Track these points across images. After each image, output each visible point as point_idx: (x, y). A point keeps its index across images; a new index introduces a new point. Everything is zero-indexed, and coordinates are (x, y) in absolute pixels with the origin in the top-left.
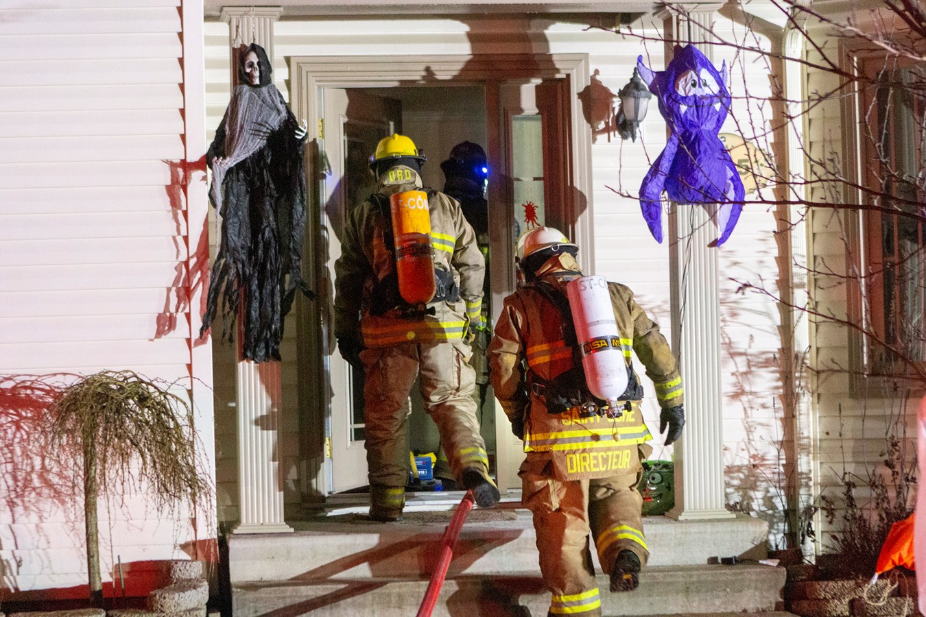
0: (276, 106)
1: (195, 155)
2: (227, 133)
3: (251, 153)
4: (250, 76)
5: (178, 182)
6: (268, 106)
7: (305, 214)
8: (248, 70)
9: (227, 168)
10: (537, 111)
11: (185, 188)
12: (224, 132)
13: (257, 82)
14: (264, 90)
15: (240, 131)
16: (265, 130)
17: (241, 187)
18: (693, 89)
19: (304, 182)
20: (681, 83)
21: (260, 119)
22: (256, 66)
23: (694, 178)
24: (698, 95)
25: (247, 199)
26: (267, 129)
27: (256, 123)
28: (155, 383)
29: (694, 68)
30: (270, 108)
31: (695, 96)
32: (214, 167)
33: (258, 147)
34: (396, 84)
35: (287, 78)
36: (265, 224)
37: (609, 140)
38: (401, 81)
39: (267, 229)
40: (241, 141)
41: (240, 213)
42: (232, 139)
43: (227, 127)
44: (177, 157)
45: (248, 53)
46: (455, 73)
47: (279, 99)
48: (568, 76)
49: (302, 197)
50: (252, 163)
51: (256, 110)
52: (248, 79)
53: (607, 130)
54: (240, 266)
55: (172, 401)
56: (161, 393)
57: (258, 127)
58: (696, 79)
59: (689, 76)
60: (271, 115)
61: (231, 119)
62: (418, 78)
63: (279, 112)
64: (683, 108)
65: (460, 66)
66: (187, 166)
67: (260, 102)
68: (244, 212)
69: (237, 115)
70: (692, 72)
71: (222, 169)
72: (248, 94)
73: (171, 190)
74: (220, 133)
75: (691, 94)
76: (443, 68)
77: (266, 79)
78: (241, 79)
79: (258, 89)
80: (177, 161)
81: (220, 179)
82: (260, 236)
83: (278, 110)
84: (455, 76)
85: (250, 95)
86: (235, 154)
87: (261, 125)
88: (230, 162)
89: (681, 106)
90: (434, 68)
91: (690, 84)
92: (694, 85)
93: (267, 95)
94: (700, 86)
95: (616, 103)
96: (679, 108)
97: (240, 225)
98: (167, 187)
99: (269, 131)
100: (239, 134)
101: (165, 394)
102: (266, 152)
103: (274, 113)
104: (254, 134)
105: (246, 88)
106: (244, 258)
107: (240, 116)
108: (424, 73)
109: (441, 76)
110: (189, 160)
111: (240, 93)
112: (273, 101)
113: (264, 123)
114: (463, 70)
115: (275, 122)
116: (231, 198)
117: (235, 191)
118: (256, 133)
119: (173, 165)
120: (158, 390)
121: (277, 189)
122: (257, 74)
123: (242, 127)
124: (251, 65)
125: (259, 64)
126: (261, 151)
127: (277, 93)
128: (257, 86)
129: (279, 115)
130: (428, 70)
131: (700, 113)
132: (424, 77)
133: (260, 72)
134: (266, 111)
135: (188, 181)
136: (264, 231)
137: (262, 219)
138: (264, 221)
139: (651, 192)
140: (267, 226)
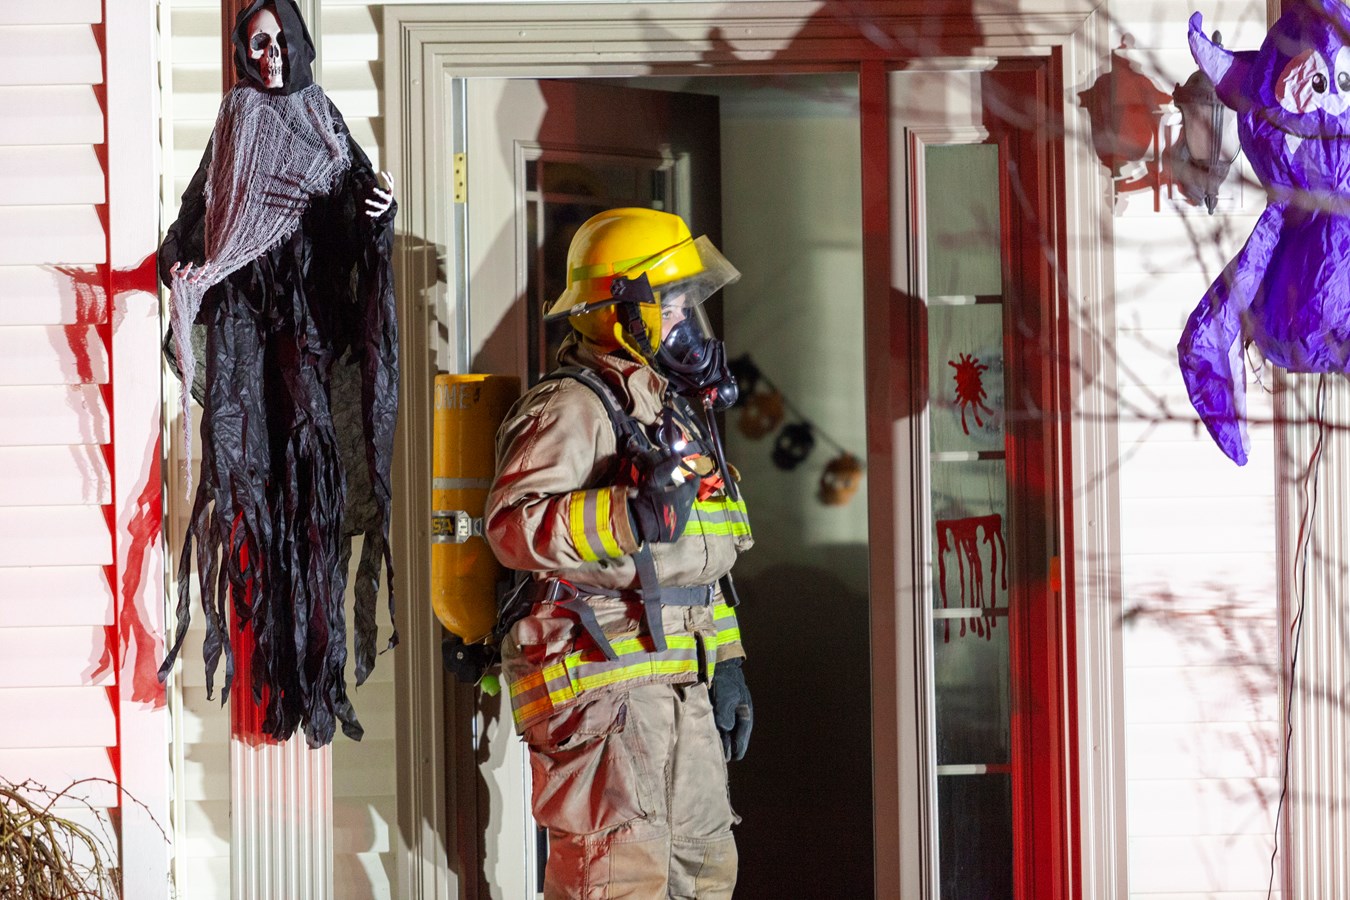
0: (323, 139)
1: (130, 255)
2: (208, 201)
3: (262, 249)
4: (262, 67)
5: (93, 318)
6: (303, 137)
7: (395, 393)
8: (257, 54)
9: (205, 287)
10: (986, 135)
11: (106, 333)
12: (202, 199)
13: (277, 81)
14: (296, 99)
15: (239, 199)
16: (297, 194)
17: (241, 329)
18: (1316, 94)
19: (393, 316)
20: (1290, 84)
21: (283, 172)
22: (274, 43)
23: (1315, 312)
24: (1329, 111)
25: (260, 357)
26: (302, 191)
27: (275, 177)
28: (21, 792)
29: (1322, 45)
30: (310, 143)
31: (1320, 112)
32: (174, 285)
33: (278, 236)
34: (643, 71)
35: (375, 57)
36: (300, 418)
37: (1157, 208)
38: (656, 66)
39: (305, 430)
40: (241, 220)
41: (244, 392)
42: (220, 216)
43: (208, 189)
44: (89, 259)
45: (256, 14)
46: (779, 45)
47: (330, 120)
48: (1057, 50)
49: (389, 351)
50: (266, 273)
51: (276, 147)
52: (255, 74)
53: (1152, 181)
54: (251, 516)
55: (60, 836)
56: (34, 815)
57: (278, 188)
58: (1325, 72)
59: (1309, 65)
60: (311, 160)
61: (218, 169)
62: (692, 57)
63: (331, 152)
64: (1293, 143)
65: (791, 29)
66: (111, 280)
67: (286, 129)
68: (253, 388)
69: (231, 160)
70: (1317, 55)
71: (193, 290)
72: (256, 110)
73: (75, 336)
74: (193, 200)
75: (1311, 108)
76: (750, 33)
77: (299, 75)
78: (240, 75)
79: (281, 99)
80: (90, 268)
81: (189, 311)
82: (290, 447)
83: (329, 148)
84: (779, 52)
85: (263, 113)
86: (226, 253)
87: (288, 182)
88: (212, 273)
89: (1287, 137)
90: (729, 32)
91: (1310, 84)
92: (1319, 88)
93: (302, 111)
94: (1334, 91)
95: (1172, 117)
96: (1283, 142)
97: (245, 420)
98: (70, 329)
99: (306, 196)
100: (237, 205)
101: (45, 819)
102: (298, 250)
103: (319, 155)
104: (271, 205)
105: (252, 94)
106: (259, 496)
107: (238, 163)
108: (705, 46)
109: (747, 52)
110: (117, 265)
111: (239, 109)
112: (316, 127)
113: (294, 179)
114: (798, 38)
115: (320, 176)
116: (222, 357)
117: (230, 342)
118: (274, 202)
119: (79, 276)
120: (29, 810)
121: (322, 338)
122: (277, 63)
123: (242, 189)
124: (264, 42)
125: (281, 38)
126: (287, 246)
127: (326, 106)
128: (277, 92)
129: (331, 158)
130: (715, 36)
131: (1334, 155)
132: (705, 54)
133: (285, 58)
134: (299, 149)
135: (115, 315)
136: (299, 432)
137: (293, 404)
138: (298, 409)
139: (1205, 344)
140: (304, 422)
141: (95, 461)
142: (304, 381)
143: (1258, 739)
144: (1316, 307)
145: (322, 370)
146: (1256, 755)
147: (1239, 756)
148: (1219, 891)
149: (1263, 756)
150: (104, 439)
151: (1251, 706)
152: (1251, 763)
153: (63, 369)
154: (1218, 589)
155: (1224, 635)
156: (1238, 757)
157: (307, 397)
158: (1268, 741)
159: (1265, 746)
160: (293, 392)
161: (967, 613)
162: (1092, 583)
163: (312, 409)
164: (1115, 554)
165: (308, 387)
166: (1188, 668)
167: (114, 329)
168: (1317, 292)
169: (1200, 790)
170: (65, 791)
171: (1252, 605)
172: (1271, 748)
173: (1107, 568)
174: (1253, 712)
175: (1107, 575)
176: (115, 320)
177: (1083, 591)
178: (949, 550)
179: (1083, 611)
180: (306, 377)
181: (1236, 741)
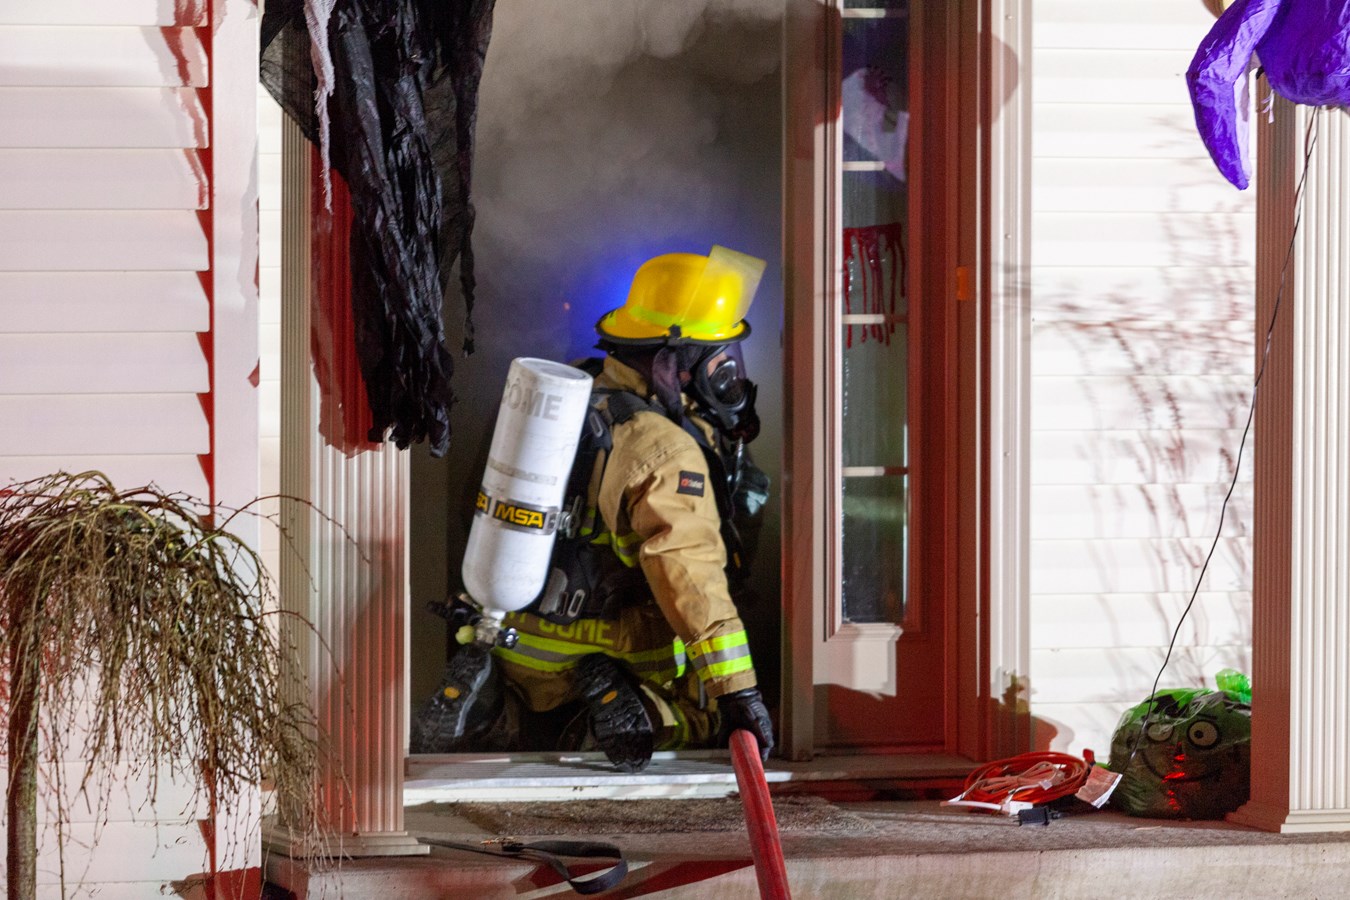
5: (191, 20)
11: (206, 36)
23: (1337, 47)
36: (400, 126)
39: (406, 139)
73: (171, 38)
98: (167, 31)
135: (215, 16)
136: (400, 141)
137: (394, 113)
138: (398, 118)
139: (1211, 75)
140: (404, 132)
141: (194, 167)
142: (402, 89)
143: (1148, 447)
144: (1340, 42)
145: (421, 78)
146: (1147, 463)
147: (1132, 463)
148: (1111, 592)
149: (1153, 463)
150: (204, 143)
151: (1143, 415)
152: (1142, 469)
153: (162, 69)
154: (1121, 302)
155: (1121, 347)
156: (1130, 464)
157: (406, 106)
158: (1157, 449)
159: (1155, 454)
160: (392, 99)
161: (870, 319)
162: (1007, 295)
163: (411, 118)
164: (1027, 268)
165: (406, 96)
166: (1087, 378)
167: (214, 32)
168: (1341, 29)
169: (1095, 495)
170: (246, 507)
171: (1150, 318)
172: (1160, 456)
173: (1019, 280)
174: (1144, 420)
175: (1019, 286)
176: (215, 22)
177: (999, 303)
178: (853, 258)
179: (997, 321)
180: (405, 85)
181: (1128, 449)
